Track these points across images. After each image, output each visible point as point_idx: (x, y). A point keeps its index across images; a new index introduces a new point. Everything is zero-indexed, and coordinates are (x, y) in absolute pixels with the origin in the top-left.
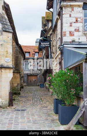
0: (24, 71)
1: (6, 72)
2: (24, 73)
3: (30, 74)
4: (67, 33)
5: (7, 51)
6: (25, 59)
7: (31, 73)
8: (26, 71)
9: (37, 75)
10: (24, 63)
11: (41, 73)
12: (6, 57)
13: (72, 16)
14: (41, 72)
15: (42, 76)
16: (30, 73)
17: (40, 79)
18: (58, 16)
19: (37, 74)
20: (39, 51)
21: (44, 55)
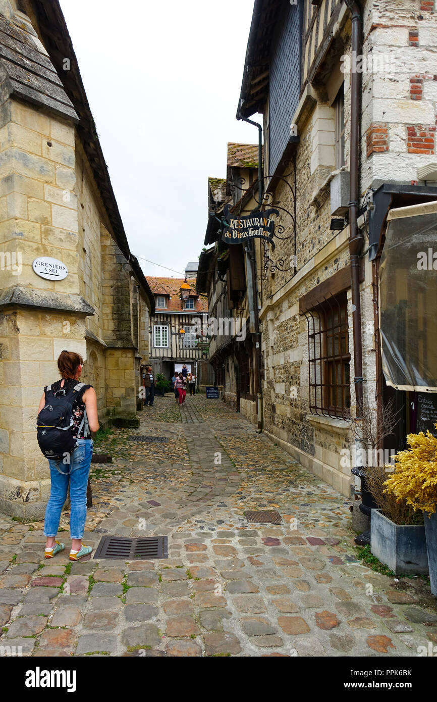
0: (153, 350)
1: (43, 334)
2: (154, 355)
3: (172, 358)
4: (391, 133)
5: (45, 221)
6: (152, 313)
7: (174, 356)
8: (157, 350)
9: (191, 361)
10: (151, 327)
11: (204, 357)
12: (43, 250)
13: (422, 41)
14: (204, 354)
15: (210, 367)
16: (170, 356)
17: (201, 373)
18: (312, 90)
19: (192, 359)
20: (198, 292)
21: (217, 303)
